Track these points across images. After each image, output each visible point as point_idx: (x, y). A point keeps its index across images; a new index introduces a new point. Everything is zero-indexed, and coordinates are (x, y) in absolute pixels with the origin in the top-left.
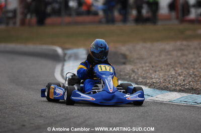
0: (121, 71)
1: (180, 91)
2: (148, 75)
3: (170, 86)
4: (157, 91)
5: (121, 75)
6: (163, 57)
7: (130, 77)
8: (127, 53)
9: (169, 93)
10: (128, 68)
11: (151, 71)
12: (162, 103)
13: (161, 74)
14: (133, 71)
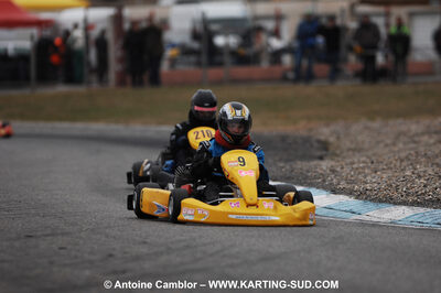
0: (308, 172)
1: (414, 204)
2: (360, 177)
3: (396, 195)
4: (371, 205)
5: (307, 177)
6: (401, 145)
7: (324, 181)
8: (332, 139)
9: (393, 208)
10: (325, 165)
11: (366, 171)
12: (374, 225)
13: (385, 176)
14: (333, 171)
